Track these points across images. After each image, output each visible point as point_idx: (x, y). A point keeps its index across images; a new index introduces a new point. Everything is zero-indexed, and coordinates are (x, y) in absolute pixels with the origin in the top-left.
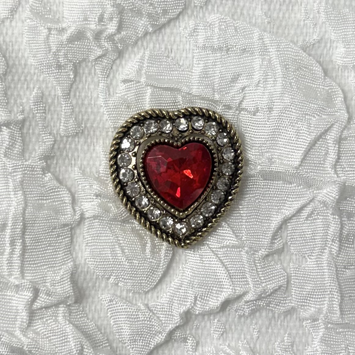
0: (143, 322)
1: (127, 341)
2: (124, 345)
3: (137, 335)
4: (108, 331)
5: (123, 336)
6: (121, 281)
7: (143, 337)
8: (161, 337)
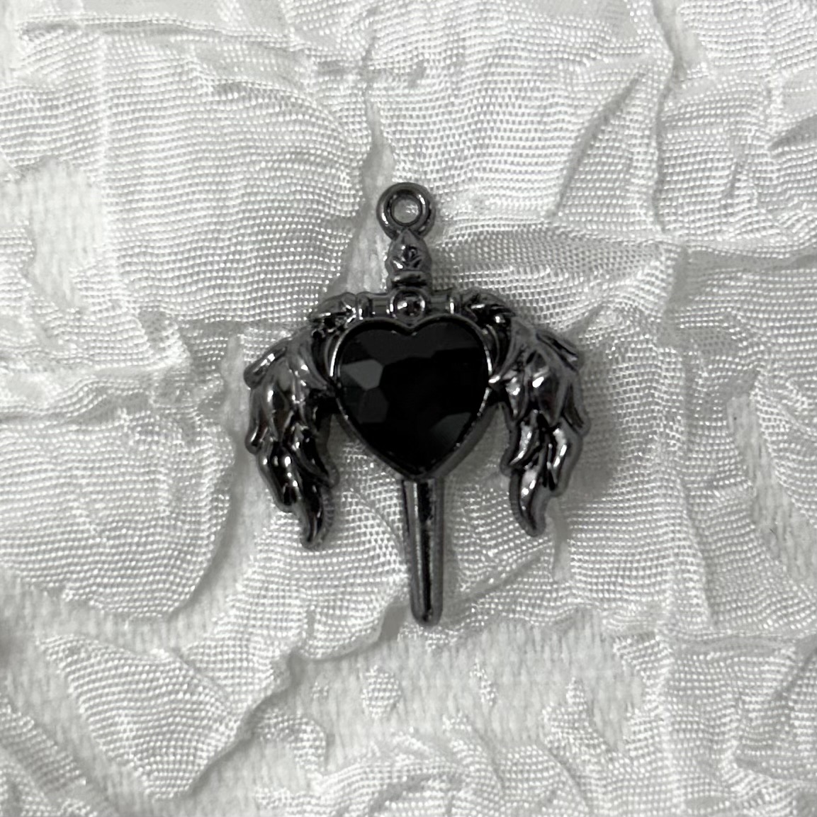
0: (173, 697)
1: (131, 756)
2: (125, 769)
3: (158, 734)
4: (74, 735)
5: (118, 744)
6: (94, 593)
7: (177, 740)
8: (227, 732)
